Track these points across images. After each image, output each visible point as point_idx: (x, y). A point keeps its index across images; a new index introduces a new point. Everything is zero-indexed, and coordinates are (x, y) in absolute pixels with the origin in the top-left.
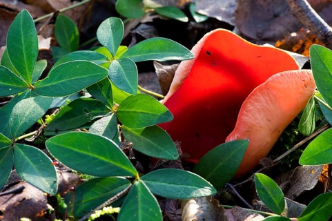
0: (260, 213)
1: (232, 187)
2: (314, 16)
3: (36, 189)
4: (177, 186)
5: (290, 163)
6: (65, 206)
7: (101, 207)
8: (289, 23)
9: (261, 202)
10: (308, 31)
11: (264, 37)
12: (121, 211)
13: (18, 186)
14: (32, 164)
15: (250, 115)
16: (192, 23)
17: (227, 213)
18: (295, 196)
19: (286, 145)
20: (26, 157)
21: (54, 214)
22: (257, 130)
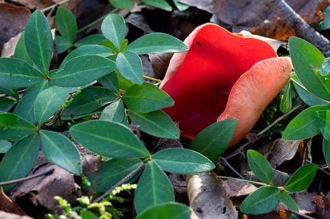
0: (251, 183)
1: (224, 160)
2: (284, 6)
3: (64, 170)
4: (182, 163)
5: (271, 136)
6: (89, 184)
7: (119, 183)
8: (260, 10)
9: (251, 173)
10: (279, 18)
11: (238, 23)
12: (138, 187)
13: (48, 169)
14: (57, 147)
15: (238, 98)
16: (176, 12)
17: (225, 184)
18: (277, 165)
19: (266, 121)
20: (52, 142)
21: (80, 191)
22: (244, 111)
